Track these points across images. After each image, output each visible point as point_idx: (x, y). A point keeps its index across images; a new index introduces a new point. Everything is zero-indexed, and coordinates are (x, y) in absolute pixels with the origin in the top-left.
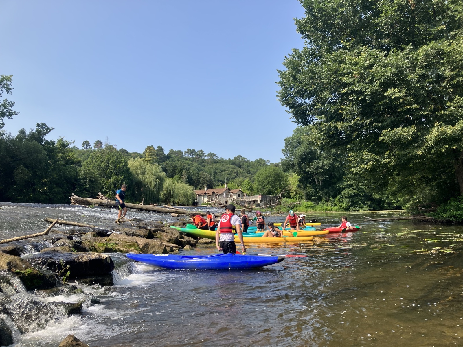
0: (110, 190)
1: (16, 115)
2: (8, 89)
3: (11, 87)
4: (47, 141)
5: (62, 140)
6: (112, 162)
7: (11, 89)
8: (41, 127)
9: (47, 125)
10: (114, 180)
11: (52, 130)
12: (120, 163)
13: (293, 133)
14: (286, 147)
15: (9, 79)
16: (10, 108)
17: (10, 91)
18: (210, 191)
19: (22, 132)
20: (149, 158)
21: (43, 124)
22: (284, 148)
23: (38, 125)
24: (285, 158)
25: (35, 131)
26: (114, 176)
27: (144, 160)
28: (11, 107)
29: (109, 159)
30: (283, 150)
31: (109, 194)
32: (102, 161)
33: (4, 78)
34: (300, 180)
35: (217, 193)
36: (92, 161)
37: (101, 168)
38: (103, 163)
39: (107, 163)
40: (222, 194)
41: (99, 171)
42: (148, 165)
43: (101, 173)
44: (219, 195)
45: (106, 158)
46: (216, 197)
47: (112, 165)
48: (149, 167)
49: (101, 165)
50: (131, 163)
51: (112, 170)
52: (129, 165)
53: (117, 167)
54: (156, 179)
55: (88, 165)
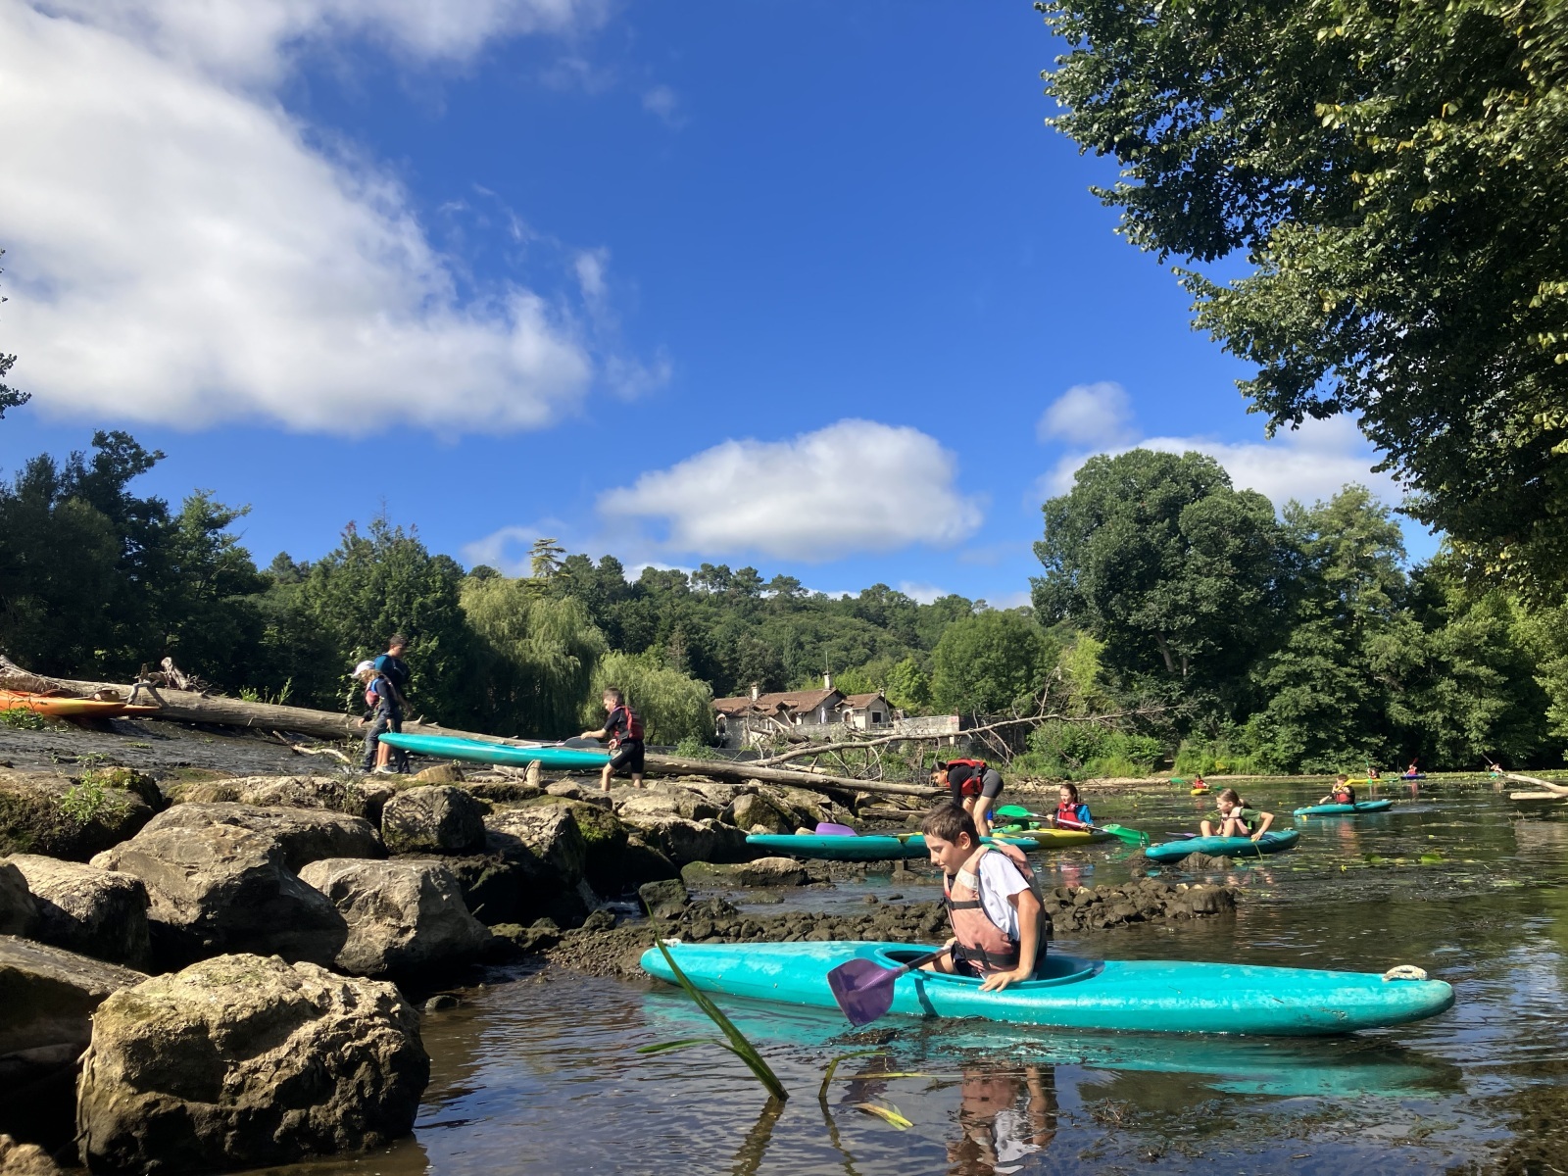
1: (17, 403)
4: (138, 502)
5: (202, 502)
6: (395, 587)
8: (114, 449)
9: (136, 441)
11: (159, 463)
12: (427, 589)
13: (1076, 483)
14: (1051, 533)
18: (772, 701)
19: (41, 468)
21: (116, 435)
22: (1043, 540)
24: (1046, 577)
30: (1038, 546)
34: (1105, 658)
35: (796, 710)
36: (325, 586)
37: (356, 608)
38: (361, 593)
39: (378, 590)
40: (814, 710)
41: (346, 623)
42: (538, 602)
43: (352, 628)
44: (805, 715)
45: (375, 573)
46: (794, 721)
47: (395, 599)
48: (539, 608)
49: (356, 599)
50: (473, 594)
51: (394, 618)
52: (465, 602)
53: (415, 605)
54: (567, 656)
55: (307, 599)
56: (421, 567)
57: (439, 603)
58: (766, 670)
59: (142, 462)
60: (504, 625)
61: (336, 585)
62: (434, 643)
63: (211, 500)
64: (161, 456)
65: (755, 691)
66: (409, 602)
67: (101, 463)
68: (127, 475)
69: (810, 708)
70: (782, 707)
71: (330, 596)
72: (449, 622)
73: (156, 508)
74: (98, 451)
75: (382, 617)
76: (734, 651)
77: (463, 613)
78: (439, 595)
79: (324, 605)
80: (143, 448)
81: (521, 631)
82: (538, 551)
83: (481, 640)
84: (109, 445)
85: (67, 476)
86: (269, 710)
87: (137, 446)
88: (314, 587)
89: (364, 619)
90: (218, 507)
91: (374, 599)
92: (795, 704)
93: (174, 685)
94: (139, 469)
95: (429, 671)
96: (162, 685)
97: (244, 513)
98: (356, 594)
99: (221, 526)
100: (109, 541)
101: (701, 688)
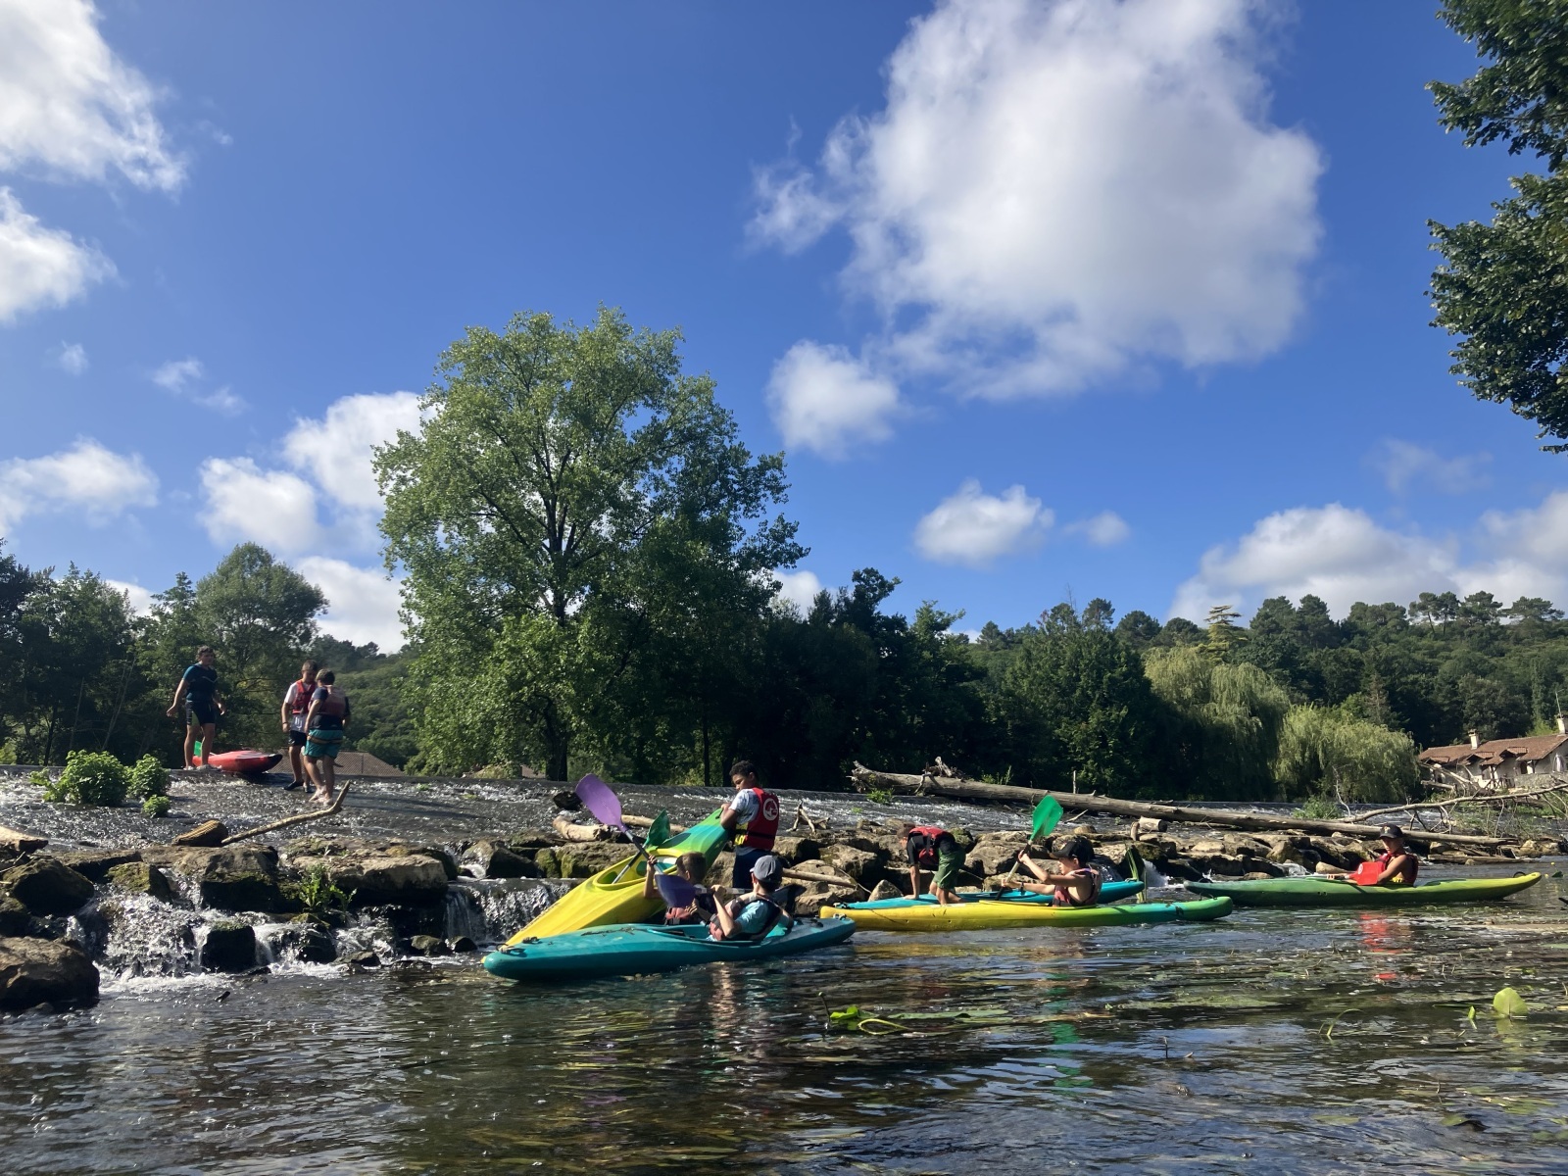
0: (1088, 758)
1: (802, 555)
2: (777, 489)
3: (783, 482)
4: (886, 618)
5: (929, 611)
6: (1086, 665)
7: (784, 488)
8: (867, 582)
9: (881, 573)
10: (1099, 723)
11: (896, 587)
12: (1113, 665)
15: (776, 464)
16: (788, 540)
17: (786, 491)
18: (1495, 749)
19: (822, 600)
20: (1221, 640)
21: (870, 572)
23: (857, 577)
25: (850, 595)
26: (1095, 710)
27: (1202, 650)
28: (791, 536)
29: (1078, 655)
31: (1088, 771)
32: (1058, 666)
33: (766, 463)
35: (1524, 758)
36: (1029, 667)
37: (1057, 685)
38: (1060, 672)
39: (1073, 668)
40: (1547, 757)
41: (1050, 698)
42: (1218, 668)
43: (1055, 703)
44: (1535, 763)
45: (1068, 654)
46: (1524, 771)
47: (1088, 675)
48: (1220, 674)
49: (1056, 677)
50: (1159, 665)
51: (1089, 692)
52: (1151, 671)
53: (1105, 680)
54: (1250, 716)
55: (1016, 679)
56: (1106, 645)
57: (1125, 676)
58: (1498, 712)
59: (886, 588)
60: (1188, 692)
61: (1038, 666)
62: (1124, 712)
63: (935, 609)
64: (898, 582)
65: (1474, 739)
66: (1100, 676)
67: (859, 593)
68: (877, 599)
69: (1541, 755)
70: (1507, 755)
71: (1035, 676)
72: (1135, 690)
73: (898, 623)
74: (857, 583)
75: (1078, 692)
76: (1455, 693)
77: (1148, 682)
78: (1124, 669)
79: (1031, 683)
80: (886, 579)
81: (1205, 695)
82: (1214, 618)
83: (1167, 708)
84: (863, 580)
85: (837, 606)
86: (1000, 788)
87: (881, 577)
88: (1020, 669)
89: (1065, 693)
90: (941, 614)
91: (1071, 676)
92: (1523, 751)
93: (944, 775)
94: (884, 594)
95: (1123, 737)
96: (937, 774)
97: (961, 616)
98: (1055, 673)
99: (944, 629)
100: (871, 653)
101: (1402, 740)
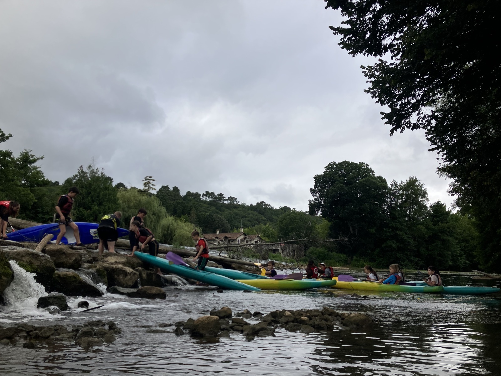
9: (2, 130)
11: (10, 138)
13: (325, 170)
14: (315, 186)
22: (313, 188)
24: (314, 200)
30: (311, 190)
34: (331, 228)
35: (230, 238)
44: (233, 240)
59: (4, 137)
63: (30, 154)
65: (218, 232)
69: (235, 238)
70: (226, 238)
72: (112, 201)
73: (8, 154)
76: (212, 219)
77: (117, 199)
80: (5, 133)
90: (32, 156)
94: (3, 140)
99: (33, 163)
